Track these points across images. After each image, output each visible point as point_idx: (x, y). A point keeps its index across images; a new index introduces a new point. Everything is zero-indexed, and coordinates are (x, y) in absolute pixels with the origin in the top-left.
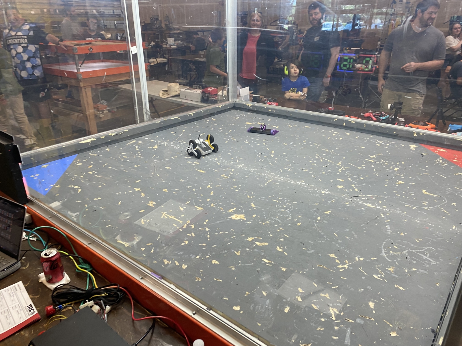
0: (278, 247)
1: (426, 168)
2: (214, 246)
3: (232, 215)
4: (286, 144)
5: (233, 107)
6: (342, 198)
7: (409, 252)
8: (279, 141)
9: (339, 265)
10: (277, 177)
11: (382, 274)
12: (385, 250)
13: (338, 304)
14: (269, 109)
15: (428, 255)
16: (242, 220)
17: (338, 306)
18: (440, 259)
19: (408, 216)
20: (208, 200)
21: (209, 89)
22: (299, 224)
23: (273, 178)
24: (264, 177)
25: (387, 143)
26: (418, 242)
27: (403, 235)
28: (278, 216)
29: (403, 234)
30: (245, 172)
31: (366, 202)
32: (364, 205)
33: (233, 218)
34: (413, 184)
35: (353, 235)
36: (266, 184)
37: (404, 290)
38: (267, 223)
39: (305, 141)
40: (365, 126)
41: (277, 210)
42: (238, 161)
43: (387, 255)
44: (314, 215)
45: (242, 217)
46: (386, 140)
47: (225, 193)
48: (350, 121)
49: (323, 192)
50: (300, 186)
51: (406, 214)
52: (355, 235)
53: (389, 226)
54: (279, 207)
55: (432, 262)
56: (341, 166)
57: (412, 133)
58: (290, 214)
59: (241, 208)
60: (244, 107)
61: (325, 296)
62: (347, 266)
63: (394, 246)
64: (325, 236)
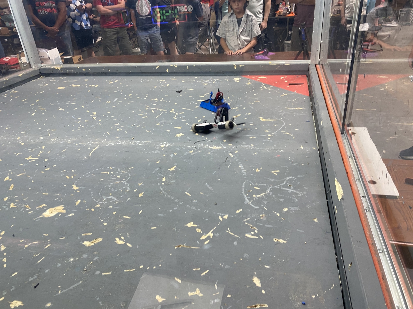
0: (117, 239)
1: (255, 96)
2: (13, 275)
3: (45, 211)
4: (110, 102)
5: (39, 74)
6: (184, 147)
7: (272, 190)
8: (100, 100)
9: (202, 235)
10: (104, 142)
11: (255, 230)
12: (247, 196)
13: (216, 301)
14: (83, 68)
15: (292, 186)
16: (60, 215)
17: (216, 302)
18: (304, 188)
19: (256, 148)
20: (6, 199)
21: (5, 59)
22: (140, 195)
23: (98, 144)
24: (87, 146)
25: (213, 81)
26: (277, 174)
27: (259, 171)
28: (112, 192)
29: (258, 169)
30: (61, 146)
31: (211, 145)
32: (210, 148)
33: (46, 216)
34: (249, 114)
35: (208, 188)
36: (90, 155)
37: (285, 242)
38: (98, 207)
39: (131, 94)
40: (188, 68)
41: (109, 185)
42: (49, 135)
43: (252, 201)
44: (158, 177)
45: (60, 209)
46: (211, 78)
47: (33, 181)
48: (172, 65)
49: (162, 146)
50: (134, 146)
51: (253, 147)
52: (210, 188)
53: (241, 165)
54: (111, 179)
55: (299, 194)
56: (174, 113)
57: (233, 66)
58: (127, 185)
59: (57, 196)
60: (52, 71)
61: (195, 293)
62: (212, 233)
63: (255, 188)
64: (176, 201)
